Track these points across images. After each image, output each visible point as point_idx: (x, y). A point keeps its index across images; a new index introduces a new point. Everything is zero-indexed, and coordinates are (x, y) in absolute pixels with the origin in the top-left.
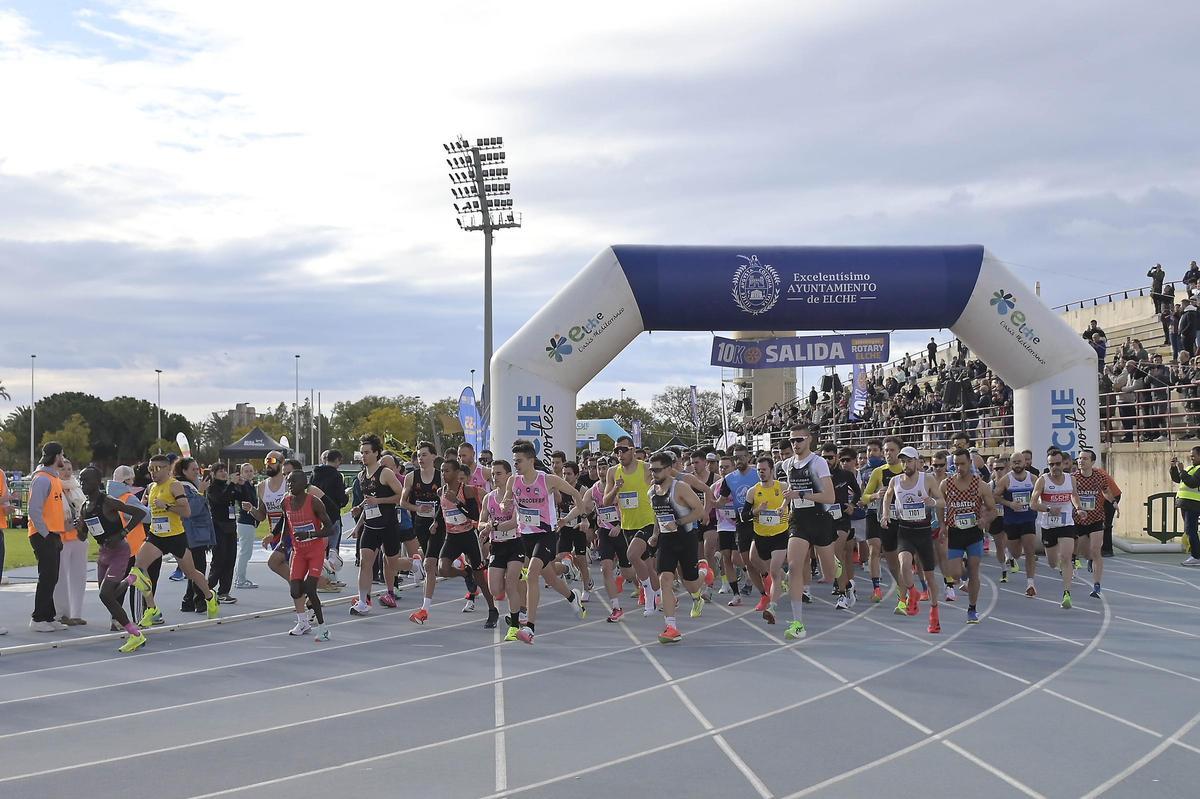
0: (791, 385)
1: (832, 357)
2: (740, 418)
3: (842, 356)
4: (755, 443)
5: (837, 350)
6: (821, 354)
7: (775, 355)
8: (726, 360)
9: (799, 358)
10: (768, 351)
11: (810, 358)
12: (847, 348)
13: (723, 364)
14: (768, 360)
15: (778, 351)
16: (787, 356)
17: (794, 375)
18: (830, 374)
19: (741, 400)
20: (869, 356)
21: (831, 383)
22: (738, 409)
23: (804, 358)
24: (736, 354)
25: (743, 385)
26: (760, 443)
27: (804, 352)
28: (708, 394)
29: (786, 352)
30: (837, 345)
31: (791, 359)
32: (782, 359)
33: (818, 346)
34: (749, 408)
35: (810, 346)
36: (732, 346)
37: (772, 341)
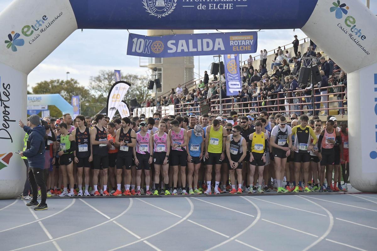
0: (190, 70)
1: (216, 49)
2: (152, 94)
3: (223, 48)
4: (163, 112)
5: (220, 44)
6: (208, 46)
7: (174, 47)
8: (138, 51)
9: (192, 49)
10: (169, 44)
11: (200, 49)
12: (226, 43)
13: (136, 54)
14: (169, 51)
15: (176, 45)
16: (182, 48)
17: (192, 62)
18: (217, 62)
19: (153, 80)
20: (242, 48)
21: (217, 68)
22: (151, 87)
23: (195, 50)
24: (146, 46)
25: (155, 69)
26: (167, 112)
27: (195, 46)
28: (130, 76)
29: (182, 46)
30: (219, 41)
31: (186, 50)
32: (179, 50)
33: (205, 41)
34: (159, 86)
35: (199, 41)
36: (142, 40)
37: (170, 37)
